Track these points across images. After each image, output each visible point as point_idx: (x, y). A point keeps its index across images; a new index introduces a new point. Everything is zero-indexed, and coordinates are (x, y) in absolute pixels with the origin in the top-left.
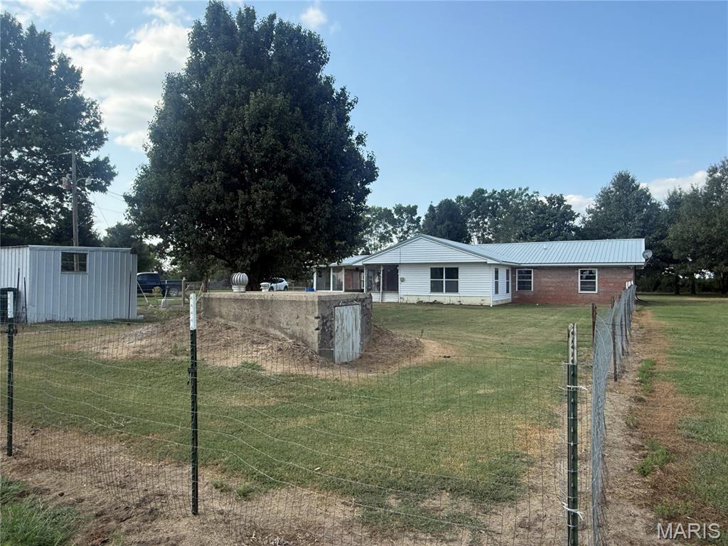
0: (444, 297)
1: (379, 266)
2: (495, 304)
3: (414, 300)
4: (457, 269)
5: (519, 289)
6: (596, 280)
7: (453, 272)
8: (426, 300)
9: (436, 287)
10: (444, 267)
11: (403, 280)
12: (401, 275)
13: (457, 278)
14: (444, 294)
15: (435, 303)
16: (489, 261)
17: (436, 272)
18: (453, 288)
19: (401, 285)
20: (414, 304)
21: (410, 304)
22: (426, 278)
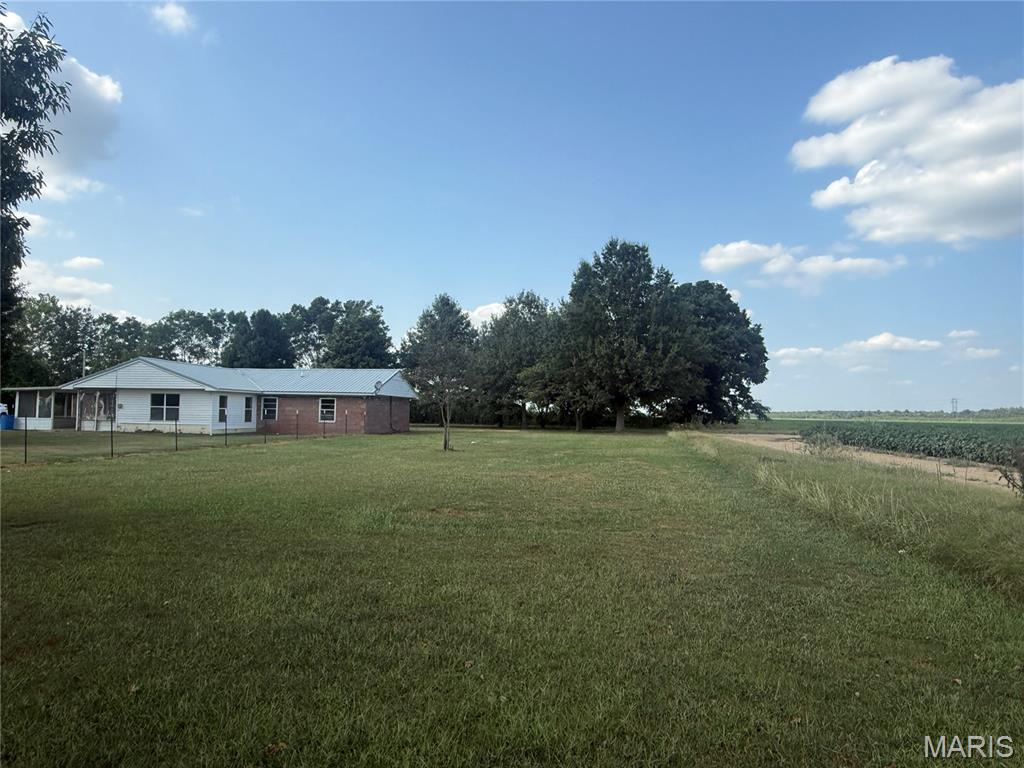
0: (165, 426)
1: (96, 390)
2: (215, 433)
3: (132, 429)
4: (178, 396)
5: (264, 418)
6: (335, 410)
7: (174, 399)
8: (144, 428)
9: (156, 415)
10: (166, 393)
11: (121, 407)
12: (119, 401)
13: (178, 405)
14: (164, 422)
15: (154, 431)
16: (207, 389)
17: (157, 398)
18: (174, 416)
19: (119, 412)
20: (132, 433)
21: (128, 433)
22: (145, 405)
